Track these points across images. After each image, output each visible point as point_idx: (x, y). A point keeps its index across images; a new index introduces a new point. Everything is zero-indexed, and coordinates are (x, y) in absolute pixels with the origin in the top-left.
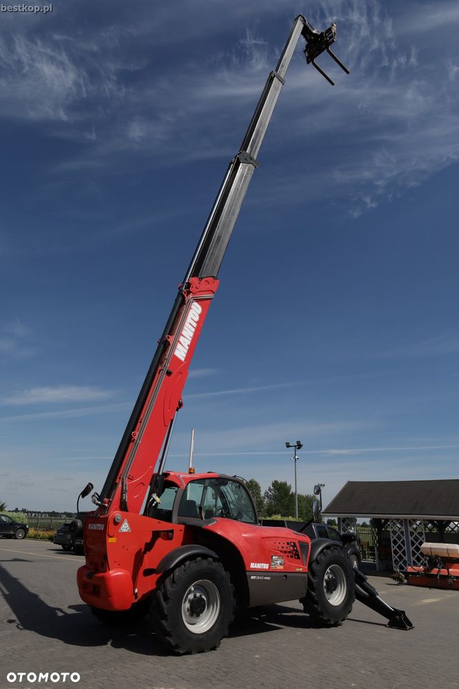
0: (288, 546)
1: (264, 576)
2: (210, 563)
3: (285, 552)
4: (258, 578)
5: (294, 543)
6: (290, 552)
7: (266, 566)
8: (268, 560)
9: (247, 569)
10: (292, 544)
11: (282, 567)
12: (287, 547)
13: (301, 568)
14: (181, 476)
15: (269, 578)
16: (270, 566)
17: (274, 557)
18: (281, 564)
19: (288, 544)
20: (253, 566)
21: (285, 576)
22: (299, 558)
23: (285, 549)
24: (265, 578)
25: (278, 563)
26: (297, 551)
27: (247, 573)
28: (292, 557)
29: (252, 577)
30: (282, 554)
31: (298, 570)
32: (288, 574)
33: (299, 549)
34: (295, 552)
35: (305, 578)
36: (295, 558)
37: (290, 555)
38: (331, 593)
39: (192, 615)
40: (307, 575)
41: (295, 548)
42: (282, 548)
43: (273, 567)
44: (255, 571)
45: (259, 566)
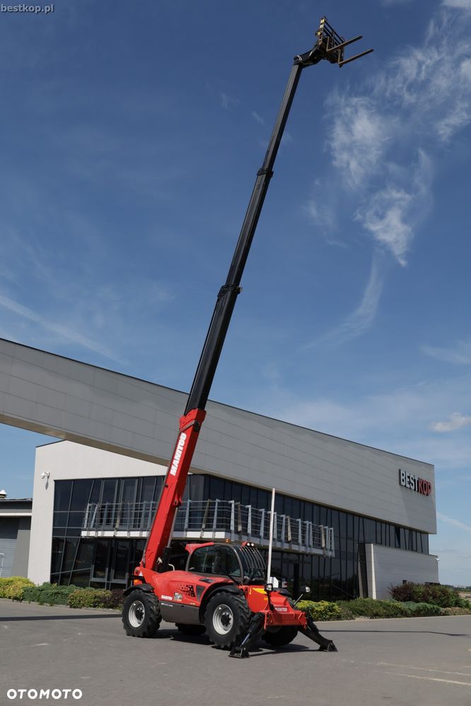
0: (187, 587)
1: (169, 604)
2: (140, 593)
3: (184, 591)
4: (166, 605)
5: (192, 586)
7: (170, 598)
8: (172, 594)
9: (160, 598)
10: (190, 587)
11: (180, 600)
12: (185, 588)
13: (196, 602)
15: (172, 606)
16: (173, 599)
17: (176, 594)
18: (180, 598)
20: (163, 597)
21: (182, 606)
22: (194, 596)
25: (178, 597)
26: (193, 591)
27: (160, 601)
28: (189, 595)
29: (162, 604)
30: (182, 592)
31: (191, 604)
32: (184, 606)
33: (195, 591)
34: (191, 592)
35: (197, 609)
36: (192, 596)
37: (188, 593)
38: (227, 626)
39: (138, 618)
40: (199, 608)
41: (192, 589)
42: (182, 588)
43: (175, 600)
44: (164, 600)
45: (166, 598)
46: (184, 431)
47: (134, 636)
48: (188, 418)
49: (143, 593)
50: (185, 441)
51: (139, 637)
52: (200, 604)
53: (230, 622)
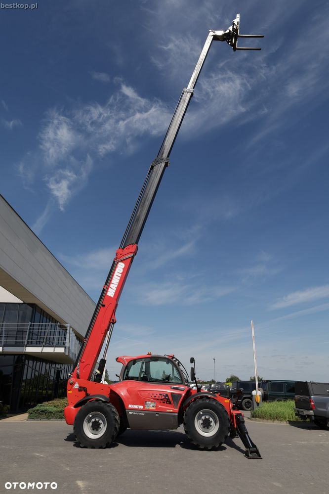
0: (161, 396)
1: (139, 413)
2: (99, 403)
3: (158, 399)
4: (135, 413)
5: (167, 395)
6: (162, 400)
7: (141, 407)
8: (143, 403)
9: (126, 408)
10: (164, 395)
11: (154, 408)
12: (159, 397)
13: (172, 410)
14: (124, 358)
15: (143, 414)
16: (144, 408)
17: (147, 402)
18: (153, 407)
19: (160, 394)
20: (130, 406)
21: (156, 414)
22: (170, 403)
23: (157, 398)
24: (140, 414)
25: (151, 406)
26: (168, 399)
27: (126, 410)
28: (164, 402)
29: (130, 413)
30: (155, 401)
31: (168, 411)
32: (159, 413)
33: (170, 398)
34: (166, 400)
35: (175, 416)
36: (167, 403)
37: (162, 401)
38: (208, 428)
39: (93, 430)
40: (177, 414)
41: (167, 398)
42: (155, 397)
43: (147, 408)
44: (132, 409)
45: (135, 407)
46: (121, 261)
48: (126, 251)
49: (103, 404)
50: (123, 269)
52: (178, 410)
53: (211, 424)
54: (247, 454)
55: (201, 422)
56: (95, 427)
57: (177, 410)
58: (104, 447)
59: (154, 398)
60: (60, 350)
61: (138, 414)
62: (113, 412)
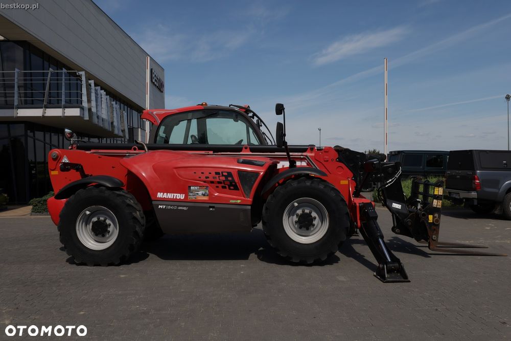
0: (217, 176)
1: (178, 206)
3: (212, 182)
4: (169, 207)
5: (229, 173)
6: (219, 183)
7: (181, 196)
8: (184, 188)
9: (153, 198)
10: (224, 174)
11: (206, 198)
12: (214, 178)
13: (239, 200)
14: (155, 113)
15: (185, 208)
16: (186, 197)
17: (192, 188)
18: (204, 195)
19: (217, 173)
20: (160, 195)
21: (210, 207)
22: (236, 188)
23: (211, 179)
24: (180, 208)
25: (200, 194)
26: (233, 181)
27: (154, 202)
28: (225, 187)
29: (160, 206)
30: (206, 184)
31: (232, 201)
32: (216, 206)
33: (236, 179)
34: (229, 182)
35: (246, 210)
36: (230, 189)
37: (220, 185)
38: (308, 229)
39: (96, 235)
40: (249, 207)
41: (230, 179)
42: (207, 178)
43: (191, 197)
44: (164, 201)
45: (170, 196)
47: (99, 265)
49: (107, 193)
51: (111, 264)
52: (251, 200)
53: (314, 222)
54: (380, 275)
55: (295, 218)
56: (100, 231)
57: (249, 200)
58: (116, 263)
59: (205, 179)
60: (74, 112)
61: (175, 208)
62: (129, 205)
